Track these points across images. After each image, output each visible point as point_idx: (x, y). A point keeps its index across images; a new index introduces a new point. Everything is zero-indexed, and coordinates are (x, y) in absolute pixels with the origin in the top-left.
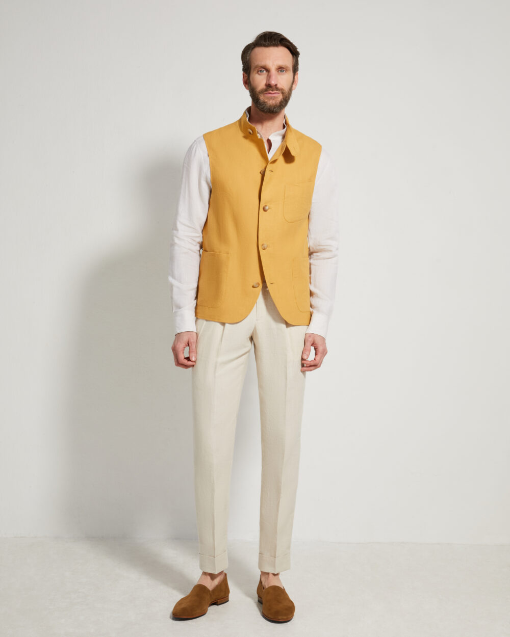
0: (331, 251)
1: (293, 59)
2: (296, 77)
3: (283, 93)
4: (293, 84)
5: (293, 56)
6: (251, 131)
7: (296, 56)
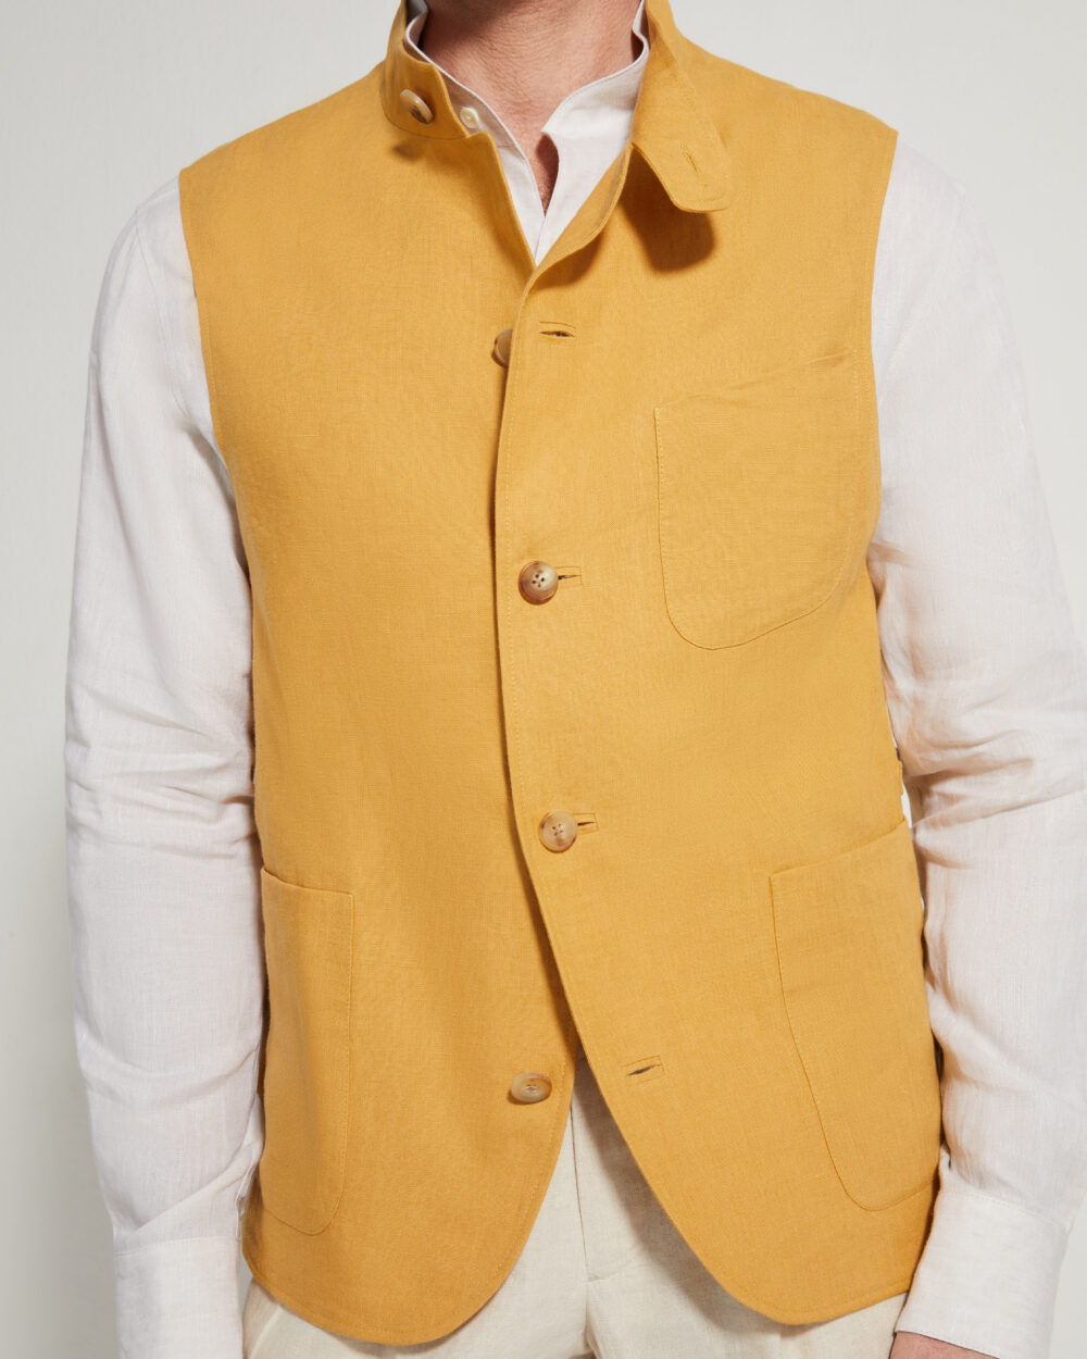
0: (1026, 762)
6: (418, 101)
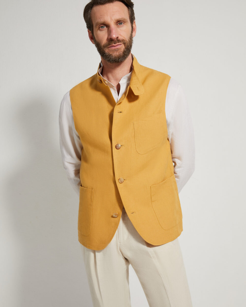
1: (129, 10)
2: (134, 25)
3: (124, 44)
4: (132, 32)
5: (128, 8)
7: (131, 7)
